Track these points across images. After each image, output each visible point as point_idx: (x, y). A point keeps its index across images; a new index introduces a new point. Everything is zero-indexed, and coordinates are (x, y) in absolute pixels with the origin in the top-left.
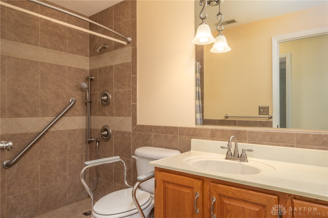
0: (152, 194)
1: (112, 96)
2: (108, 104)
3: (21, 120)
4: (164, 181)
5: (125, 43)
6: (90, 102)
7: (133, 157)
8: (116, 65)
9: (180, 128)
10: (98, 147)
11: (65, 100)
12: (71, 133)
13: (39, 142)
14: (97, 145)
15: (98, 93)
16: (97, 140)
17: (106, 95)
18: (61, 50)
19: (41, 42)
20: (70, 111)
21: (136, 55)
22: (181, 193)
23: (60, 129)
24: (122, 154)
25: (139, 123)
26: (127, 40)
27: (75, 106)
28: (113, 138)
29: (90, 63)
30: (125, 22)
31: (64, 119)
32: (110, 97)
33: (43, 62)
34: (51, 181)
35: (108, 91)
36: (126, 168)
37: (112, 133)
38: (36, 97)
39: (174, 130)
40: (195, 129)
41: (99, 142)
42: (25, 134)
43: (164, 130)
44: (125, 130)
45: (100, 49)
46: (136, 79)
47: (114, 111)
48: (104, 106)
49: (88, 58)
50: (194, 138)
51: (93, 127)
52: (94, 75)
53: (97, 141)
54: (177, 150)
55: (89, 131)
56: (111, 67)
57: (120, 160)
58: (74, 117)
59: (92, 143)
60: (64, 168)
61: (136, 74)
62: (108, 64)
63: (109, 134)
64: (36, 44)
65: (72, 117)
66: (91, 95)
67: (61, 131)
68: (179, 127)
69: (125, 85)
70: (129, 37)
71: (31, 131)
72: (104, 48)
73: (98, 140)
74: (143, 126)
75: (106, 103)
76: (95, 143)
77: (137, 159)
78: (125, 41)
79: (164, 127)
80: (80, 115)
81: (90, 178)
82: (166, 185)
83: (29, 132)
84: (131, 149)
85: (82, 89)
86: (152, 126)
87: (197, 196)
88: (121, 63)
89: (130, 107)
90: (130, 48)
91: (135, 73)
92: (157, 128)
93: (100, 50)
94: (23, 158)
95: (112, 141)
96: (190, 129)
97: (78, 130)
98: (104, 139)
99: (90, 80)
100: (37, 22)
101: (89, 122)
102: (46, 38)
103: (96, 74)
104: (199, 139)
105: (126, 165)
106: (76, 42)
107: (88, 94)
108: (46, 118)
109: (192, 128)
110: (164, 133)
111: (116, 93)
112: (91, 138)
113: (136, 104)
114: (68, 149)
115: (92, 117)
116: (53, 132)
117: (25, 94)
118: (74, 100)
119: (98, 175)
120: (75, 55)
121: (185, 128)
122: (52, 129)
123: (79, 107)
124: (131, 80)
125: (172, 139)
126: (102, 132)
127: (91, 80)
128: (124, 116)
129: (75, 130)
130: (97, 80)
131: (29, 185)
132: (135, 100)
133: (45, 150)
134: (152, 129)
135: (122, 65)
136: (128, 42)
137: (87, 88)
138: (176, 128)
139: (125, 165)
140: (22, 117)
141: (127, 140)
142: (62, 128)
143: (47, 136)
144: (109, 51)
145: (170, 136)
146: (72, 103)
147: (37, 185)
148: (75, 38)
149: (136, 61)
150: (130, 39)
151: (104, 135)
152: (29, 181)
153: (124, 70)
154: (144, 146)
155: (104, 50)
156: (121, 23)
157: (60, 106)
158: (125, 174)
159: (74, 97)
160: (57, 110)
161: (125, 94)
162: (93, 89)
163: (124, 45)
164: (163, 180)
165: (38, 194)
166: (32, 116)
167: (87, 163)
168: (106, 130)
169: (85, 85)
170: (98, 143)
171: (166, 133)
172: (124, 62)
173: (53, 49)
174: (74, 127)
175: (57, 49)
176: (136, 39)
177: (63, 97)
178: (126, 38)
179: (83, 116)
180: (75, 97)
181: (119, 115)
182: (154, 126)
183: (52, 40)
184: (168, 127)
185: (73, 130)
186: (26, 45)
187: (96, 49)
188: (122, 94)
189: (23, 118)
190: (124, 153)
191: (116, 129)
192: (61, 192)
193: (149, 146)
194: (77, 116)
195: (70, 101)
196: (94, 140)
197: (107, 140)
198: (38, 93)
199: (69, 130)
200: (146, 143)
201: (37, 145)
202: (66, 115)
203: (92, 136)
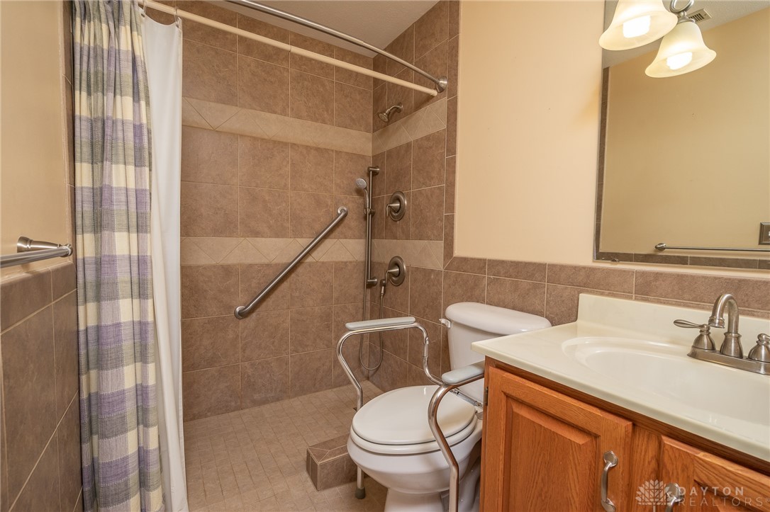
0: (479, 405)
1: (409, 201)
2: (401, 217)
3: (260, 241)
4: (508, 396)
5: (434, 93)
6: (373, 214)
7: (443, 321)
8: (417, 140)
9: (552, 266)
10: (384, 294)
11: (331, 210)
12: (340, 267)
13: (288, 280)
14: (382, 292)
15: (386, 197)
16: (381, 282)
17: (398, 200)
18: (324, 122)
19: (292, 109)
20: (339, 230)
21: (455, 112)
22: (557, 439)
23: (321, 260)
24: (424, 312)
25: (459, 252)
26: (438, 84)
27: (346, 221)
28: (409, 281)
29: (373, 144)
30: (436, 49)
31: (328, 242)
32: (406, 202)
33: (295, 144)
34: (307, 346)
35: (401, 193)
36: (427, 342)
37: (408, 271)
38: (284, 205)
39: (534, 270)
40: (590, 271)
41: (385, 285)
42: (267, 265)
43: (511, 270)
44: (430, 267)
45: (390, 112)
46: (455, 162)
47: (412, 229)
48: (395, 220)
49: (370, 135)
50: (588, 292)
51: (376, 259)
52: (380, 165)
53: (382, 284)
54: (542, 315)
55: (370, 266)
56: (408, 145)
57: (415, 324)
58: (345, 240)
59: (375, 287)
60: (328, 326)
61: (455, 153)
62: (403, 141)
63: (401, 272)
64: (284, 113)
65: (341, 240)
66: (373, 201)
67: (323, 263)
68: (549, 265)
69: (432, 178)
70: (444, 78)
71: (275, 261)
72: (397, 110)
73: (384, 282)
74: (465, 260)
75: (398, 214)
76: (379, 288)
77: (449, 327)
78: (435, 89)
79: (512, 262)
80: (355, 237)
81: (370, 346)
82: (514, 407)
83: (273, 262)
84: (440, 303)
85: (359, 192)
86: (485, 260)
87: (610, 465)
88: (425, 134)
89: (442, 221)
90: (444, 101)
91: (452, 150)
92: (494, 264)
93: (388, 114)
94: (264, 304)
95: (407, 286)
96: (576, 269)
97: (351, 262)
98: (393, 281)
99: (373, 174)
100: (285, 74)
101: (369, 250)
102: (299, 101)
103: (383, 162)
104: (602, 294)
105: (427, 336)
106: (350, 107)
107: (368, 199)
108: (299, 240)
109: (584, 268)
110: (510, 276)
111: (416, 195)
112: (373, 279)
113: (453, 216)
114: (335, 295)
115: (375, 241)
116: (310, 265)
117: (267, 198)
118: (345, 209)
119: (383, 345)
120: (348, 130)
121: (563, 268)
122: (309, 260)
123: (354, 222)
124: (443, 166)
125: (529, 290)
126: (390, 268)
127: (375, 173)
128: (429, 238)
129: (346, 263)
130: (384, 173)
131: (273, 348)
132: (451, 207)
133: (297, 294)
134: (484, 267)
135: (427, 138)
136: (441, 90)
137: (366, 188)
138: (540, 267)
139: (425, 335)
140: (263, 237)
141: (434, 285)
142: (324, 259)
143: (300, 270)
144: (406, 114)
145: (525, 283)
146: (342, 215)
147: (286, 349)
148: (348, 99)
149: (456, 125)
150: (444, 82)
151: (393, 274)
152: (273, 343)
153: (431, 148)
154: (467, 301)
155: (396, 114)
156: (427, 53)
157: (322, 220)
158: (426, 354)
159: (345, 205)
160: (318, 227)
161: (431, 195)
162: (377, 190)
163: (433, 97)
164: (505, 393)
165: (286, 364)
166: (277, 236)
167: (349, 325)
168: (397, 265)
169: (363, 182)
170: (383, 287)
171: (516, 277)
172: (431, 131)
173: (312, 120)
174: (344, 257)
175: (318, 120)
176: (456, 79)
177: (327, 205)
178: (437, 80)
179: (361, 238)
180: (348, 205)
181: (420, 237)
182: (490, 260)
183: (310, 104)
184: (521, 263)
185: (342, 262)
186: (268, 115)
187: (381, 113)
188: (427, 196)
189: (263, 239)
190: (428, 310)
191: (415, 265)
192: (323, 365)
193: (478, 302)
194: (350, 238)
195: (339, 212)
196: (377, 282)
197: (398, 284)
198: (288, 196)
199: (336, 263)
200: (471, 295)
201: (285, 285)
202: (332, 236)
203: (375, 275)
